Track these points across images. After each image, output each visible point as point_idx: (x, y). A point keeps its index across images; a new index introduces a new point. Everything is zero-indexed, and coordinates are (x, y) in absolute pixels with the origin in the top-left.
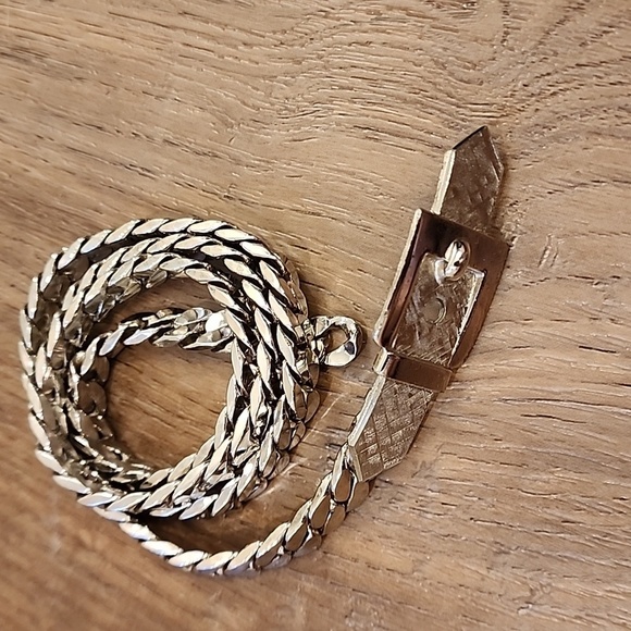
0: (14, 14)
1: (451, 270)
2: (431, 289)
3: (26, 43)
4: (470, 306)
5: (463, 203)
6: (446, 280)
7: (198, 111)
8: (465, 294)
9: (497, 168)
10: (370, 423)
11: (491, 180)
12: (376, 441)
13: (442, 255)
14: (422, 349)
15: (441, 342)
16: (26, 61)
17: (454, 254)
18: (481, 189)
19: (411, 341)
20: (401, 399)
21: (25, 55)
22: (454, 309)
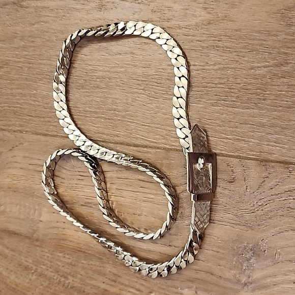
0: (83, 192)
1: (202, 166)
2: (198, 172)
3: (89, 201)
4: (211, 173)
5: (198, 147)
6: (201, 169)
7: (153, 219)
8: (208, 171)
9: (204, 134)
10: (196, 216)
11: (203, 138)
12: (199, 220)
13: (198, 162)
14: (202, 190)
15: (206, 186)
16: (91, 207)
17: (201, 161)
18: (202, 141)
19: (198, 189)
20: (202, 206)
21: (90, 205)
22: (207, 176)
